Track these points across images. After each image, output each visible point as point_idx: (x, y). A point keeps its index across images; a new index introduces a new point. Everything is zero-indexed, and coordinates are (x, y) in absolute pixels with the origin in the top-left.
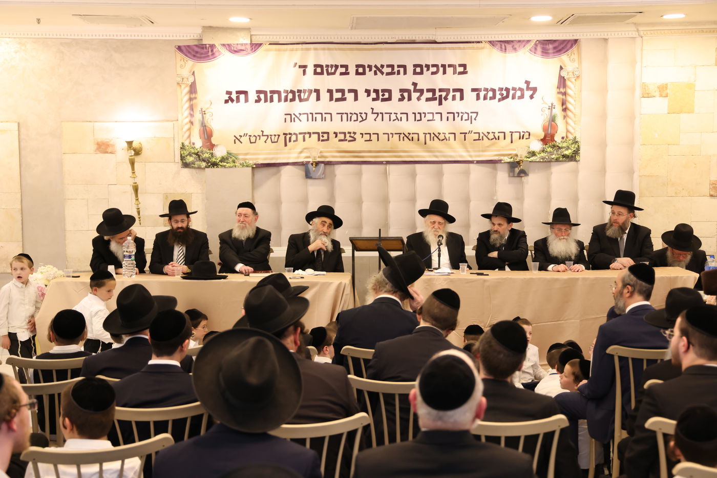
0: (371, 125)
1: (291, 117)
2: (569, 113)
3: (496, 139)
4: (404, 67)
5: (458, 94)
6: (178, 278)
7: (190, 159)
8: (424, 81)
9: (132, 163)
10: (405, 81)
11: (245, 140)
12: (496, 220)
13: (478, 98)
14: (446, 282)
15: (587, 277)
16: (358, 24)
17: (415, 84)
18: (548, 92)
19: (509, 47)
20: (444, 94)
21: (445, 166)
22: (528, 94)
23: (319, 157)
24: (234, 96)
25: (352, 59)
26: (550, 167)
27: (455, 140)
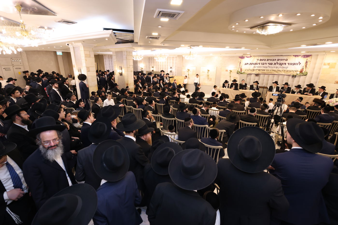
0: (268, 68)
1: (255, 67)
2: (307, 68)
3: (291, 71)
4: (276, 60)
5: (285, 64)
6: (233, 90)
7: (238, 73)
8: (279, 62)
9: (230, 73)
10: (275, 62)
11: (247, 70)
12: (285, 85)
13: (289, 65)
16: (267, 53)
17: (277, 62)
18: (303, 64)
19: (297, 56)
20: (282, 64)
21: (280, 75)
22: (299, 64)
23: (258, 73)
24: (246, 64)
25: (266, 58)
26: (300, 76)
27: (283, 71)
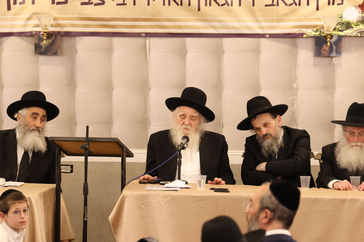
3: (296, 5)
14: (166, 200)
15: (356, 197)
21: (226, 41)
23: (52, 26)
27: (240, 5)
